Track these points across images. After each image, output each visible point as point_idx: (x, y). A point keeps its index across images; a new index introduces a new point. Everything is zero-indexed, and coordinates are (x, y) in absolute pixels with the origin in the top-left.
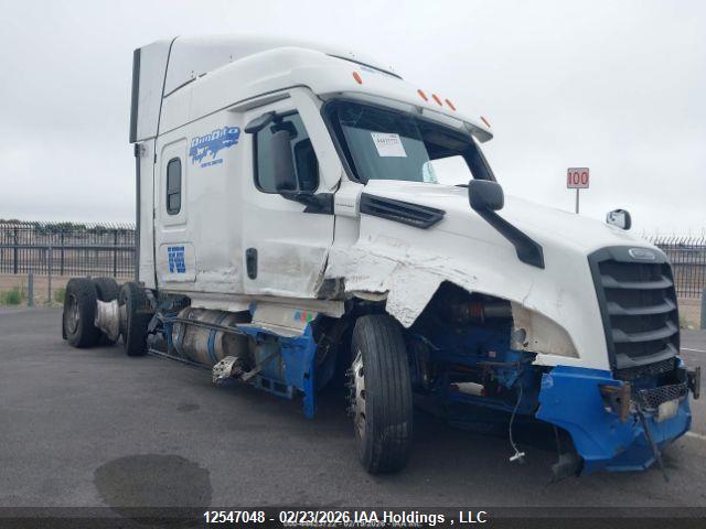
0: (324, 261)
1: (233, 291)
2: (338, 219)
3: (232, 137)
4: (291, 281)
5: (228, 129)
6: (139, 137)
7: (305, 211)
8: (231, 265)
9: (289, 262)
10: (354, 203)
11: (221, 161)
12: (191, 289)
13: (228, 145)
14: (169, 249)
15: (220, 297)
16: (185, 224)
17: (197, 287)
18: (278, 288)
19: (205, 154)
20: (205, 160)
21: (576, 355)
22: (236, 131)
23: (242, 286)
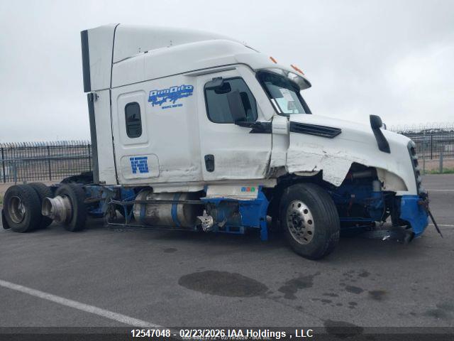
0: (268, 158)
1: (195, 180)
2: (274, 136)
3: (189, 91)
4: (243, 170)
5: (185, 86)
6: (93, 88)
7: (251, 132)
8: (192, 165)
9: (241, 160)
10: (286, 127)
11: (181, 105)
12: (155, 181)
13: (187, 96)
14: (131, 159)
15: (182, 184)
16: (147, 143)
17: (160, 180)
18: (231, 175)
19: (164, 100)
20: (164, 104)
21: (407, 190)
22: (191, 88)
23: (202, 177)
